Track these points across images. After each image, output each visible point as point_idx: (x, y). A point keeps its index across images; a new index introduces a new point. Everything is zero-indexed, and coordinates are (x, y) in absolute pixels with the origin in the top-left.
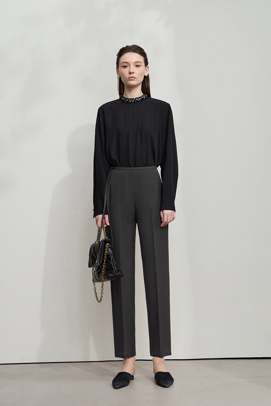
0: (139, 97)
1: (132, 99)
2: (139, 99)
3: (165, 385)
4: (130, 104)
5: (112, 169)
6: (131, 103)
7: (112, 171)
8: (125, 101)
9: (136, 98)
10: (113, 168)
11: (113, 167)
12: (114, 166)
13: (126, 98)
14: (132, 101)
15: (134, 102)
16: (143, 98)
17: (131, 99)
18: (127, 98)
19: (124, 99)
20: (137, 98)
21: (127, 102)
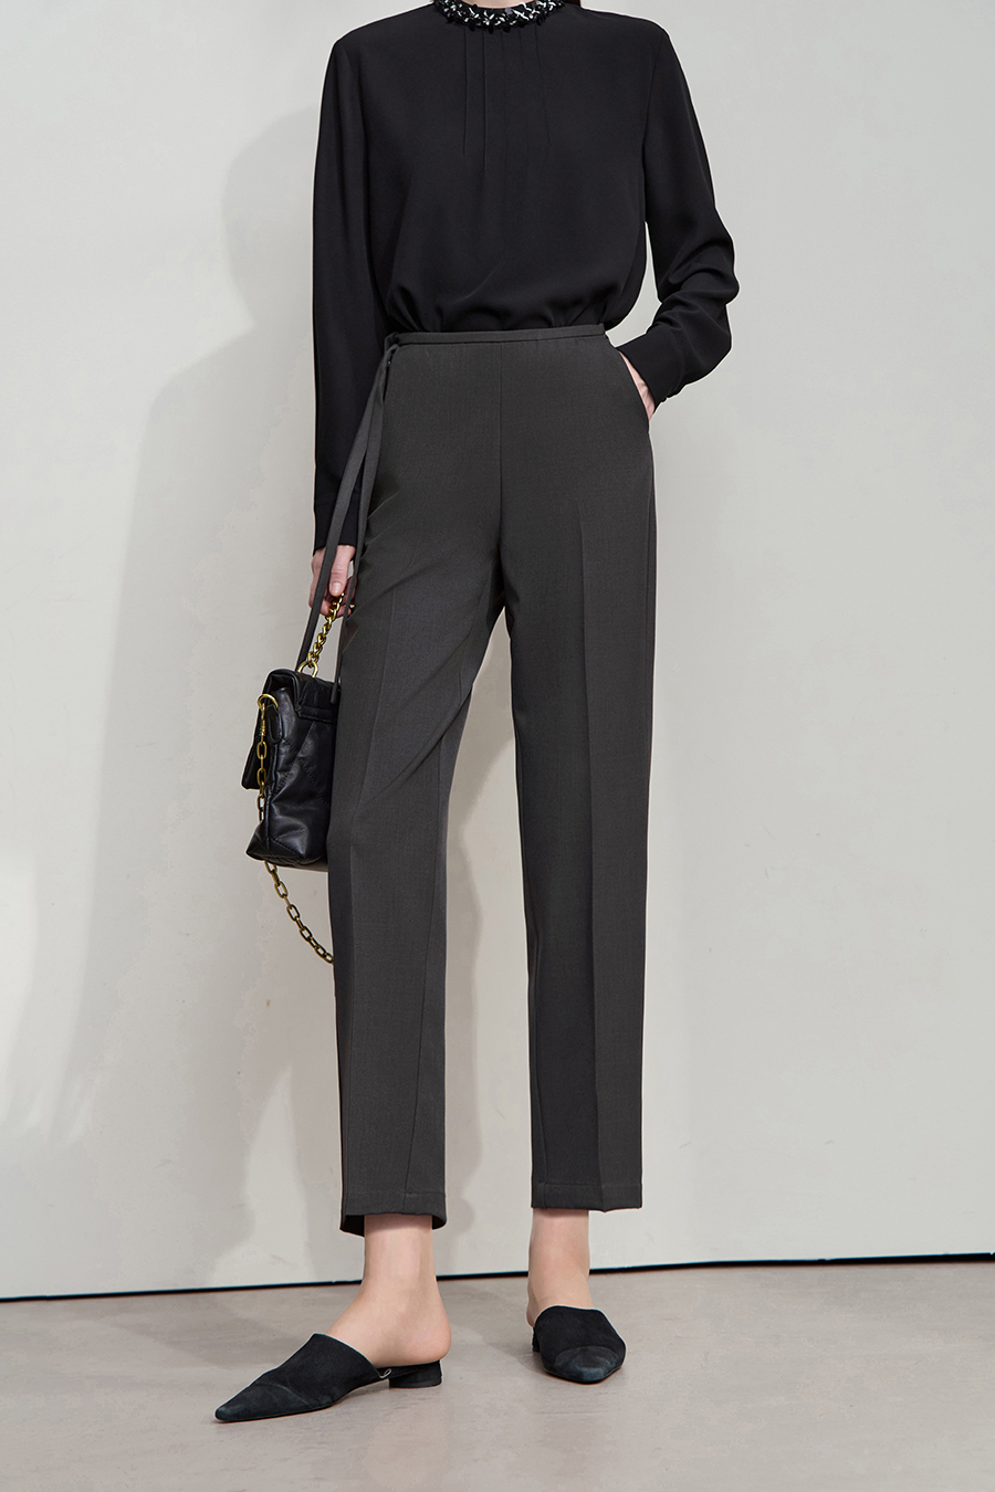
0: (529, 5)
1: (498, 12)
2: (527, 14)
3: (585, 1370)
4: (486, 33)
5: (391, 346)
6: (491, 28)
7: (393, 352)
8: (460, 21)
9: (515, 8)
10: (397, 341)
11: (400, 336)
12: (402, 330)
13: (466, 6)
14: (494, 21)
15: (505, 27)
16: (548, 6)
17: (490, 11)
18: (475, 8)
19: (458, 9)
20: (520, 8)
21: (473, 22)
